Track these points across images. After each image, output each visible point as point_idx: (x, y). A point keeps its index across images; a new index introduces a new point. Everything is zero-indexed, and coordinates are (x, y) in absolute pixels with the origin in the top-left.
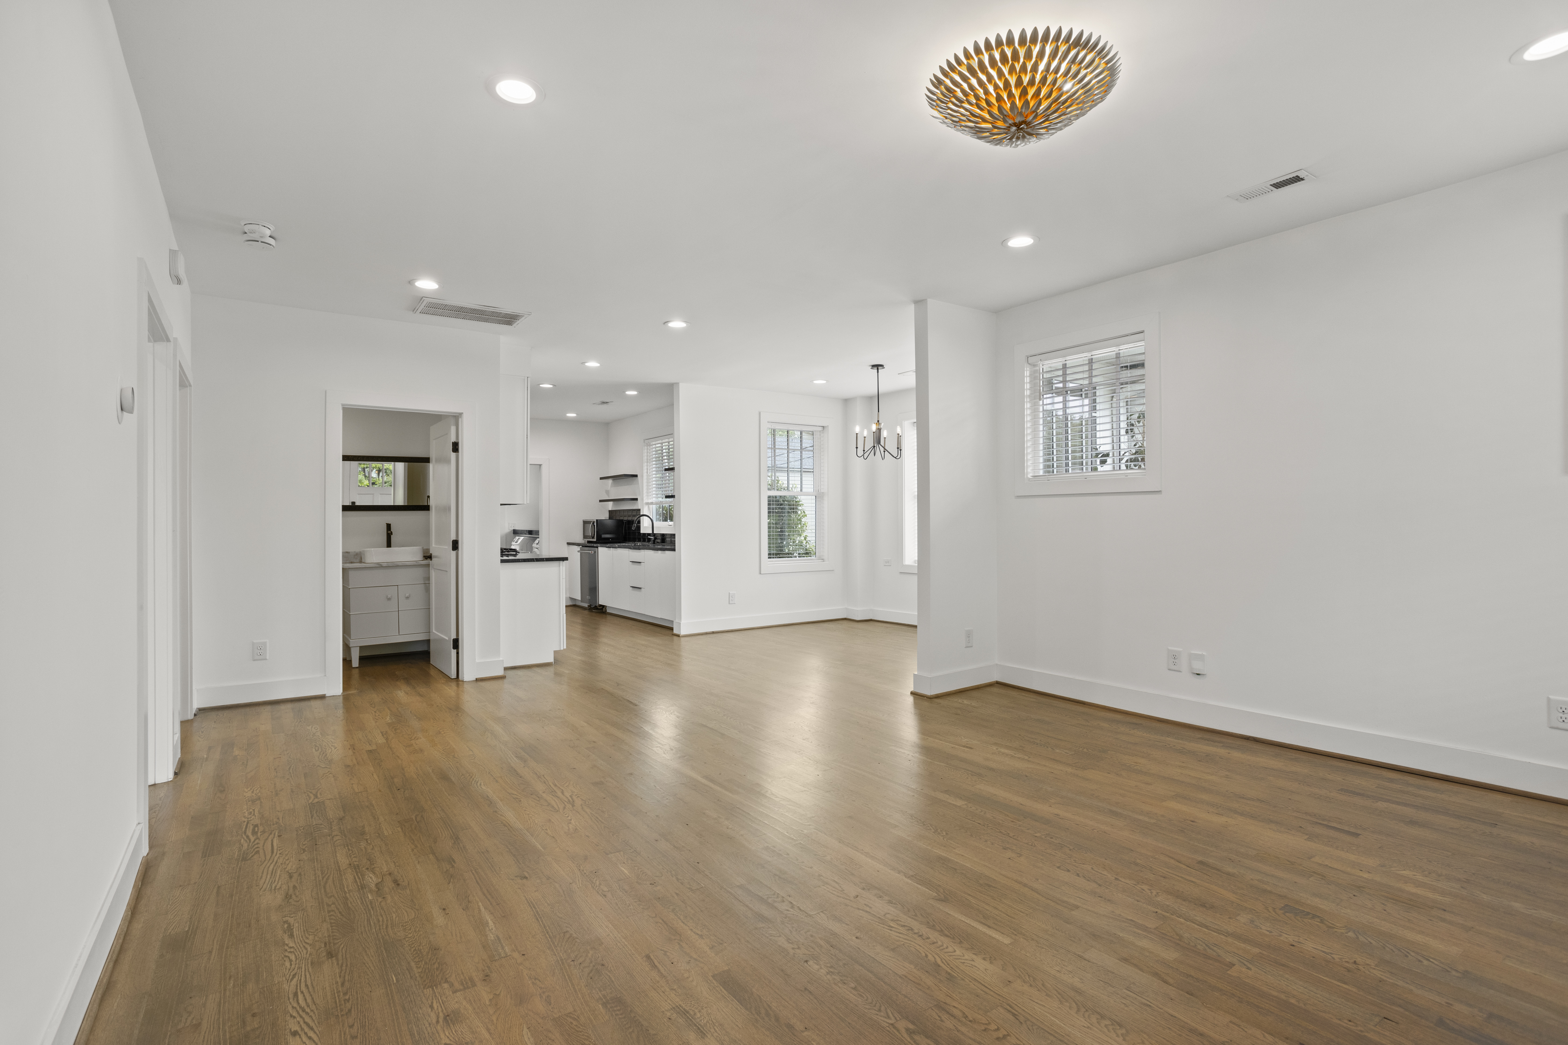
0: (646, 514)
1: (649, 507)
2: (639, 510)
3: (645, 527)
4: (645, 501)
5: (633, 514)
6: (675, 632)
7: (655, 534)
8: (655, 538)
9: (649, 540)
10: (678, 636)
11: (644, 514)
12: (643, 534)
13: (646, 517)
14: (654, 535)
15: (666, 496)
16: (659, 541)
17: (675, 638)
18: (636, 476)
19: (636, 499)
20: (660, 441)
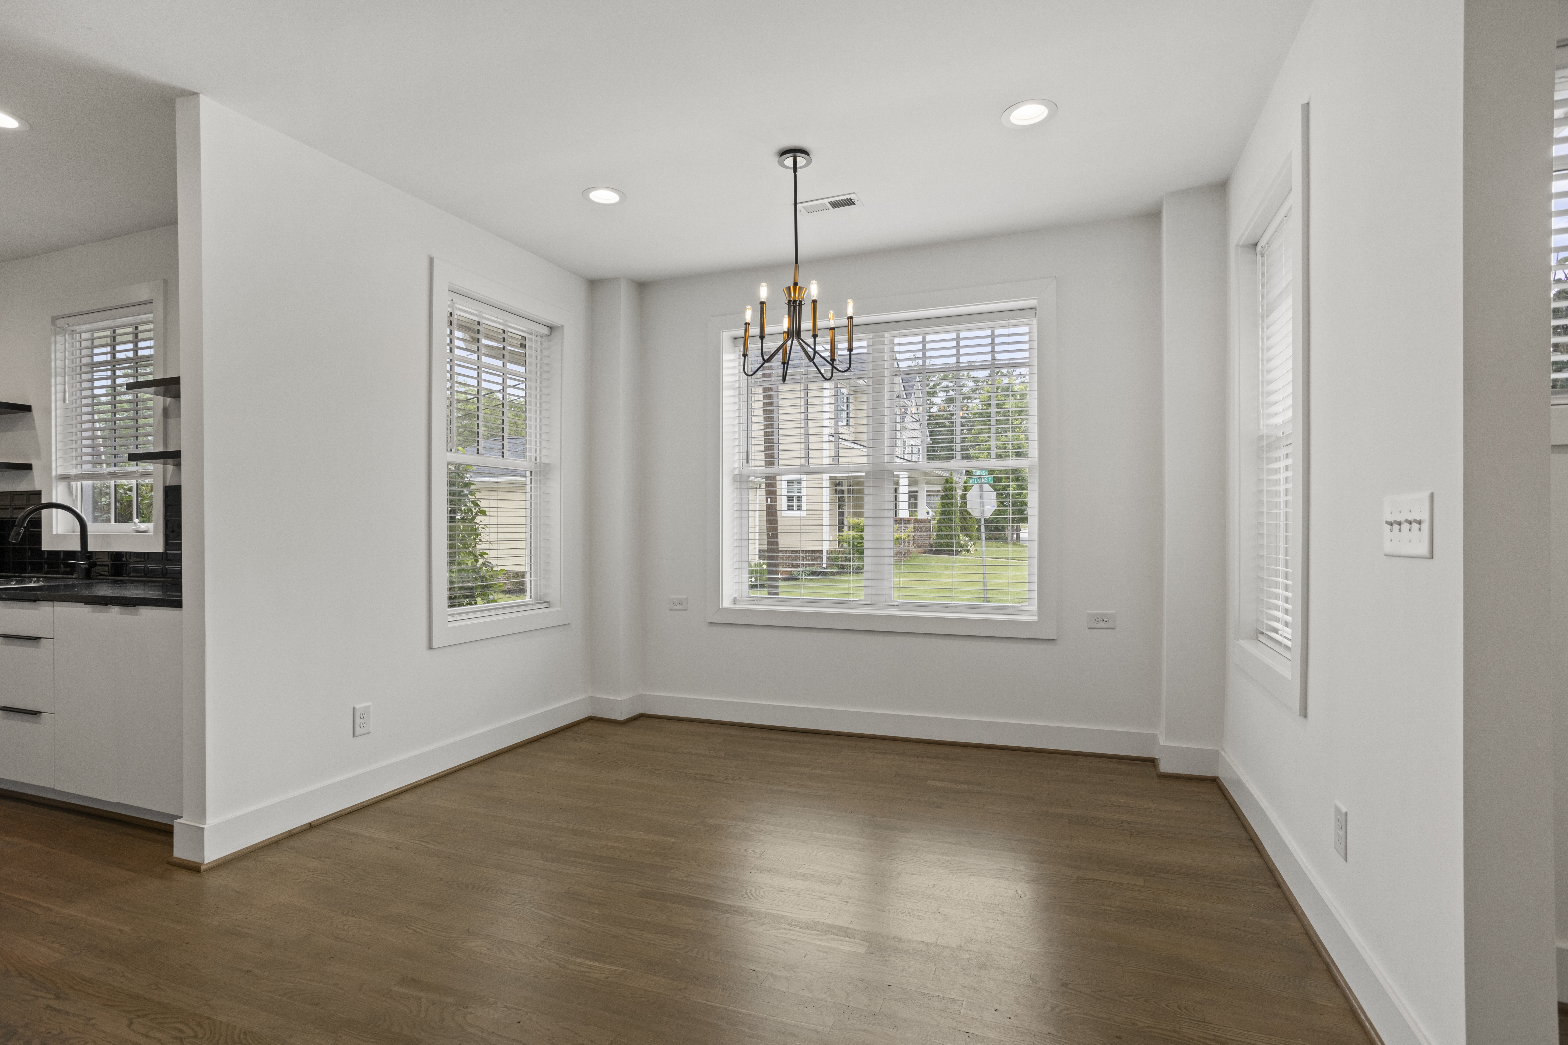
0: (60, 502)
1: (69, 487)
2: (39, 493)
3: (57, 535)
4: (58, 468)
5: (16, 502)
6: (181, 851)
7: (91, 552)
8: (93, 565)
9: (73, 568)
10: (194, 868)
11: (54, 501)
12: (49, 552)
13: (59, 510)
14: (85, 552)
15: (130, 455)
16: (104, 570)
17: (184, 879)
18: (27, 409)
19: (29, 467)
20: (109, 323)
